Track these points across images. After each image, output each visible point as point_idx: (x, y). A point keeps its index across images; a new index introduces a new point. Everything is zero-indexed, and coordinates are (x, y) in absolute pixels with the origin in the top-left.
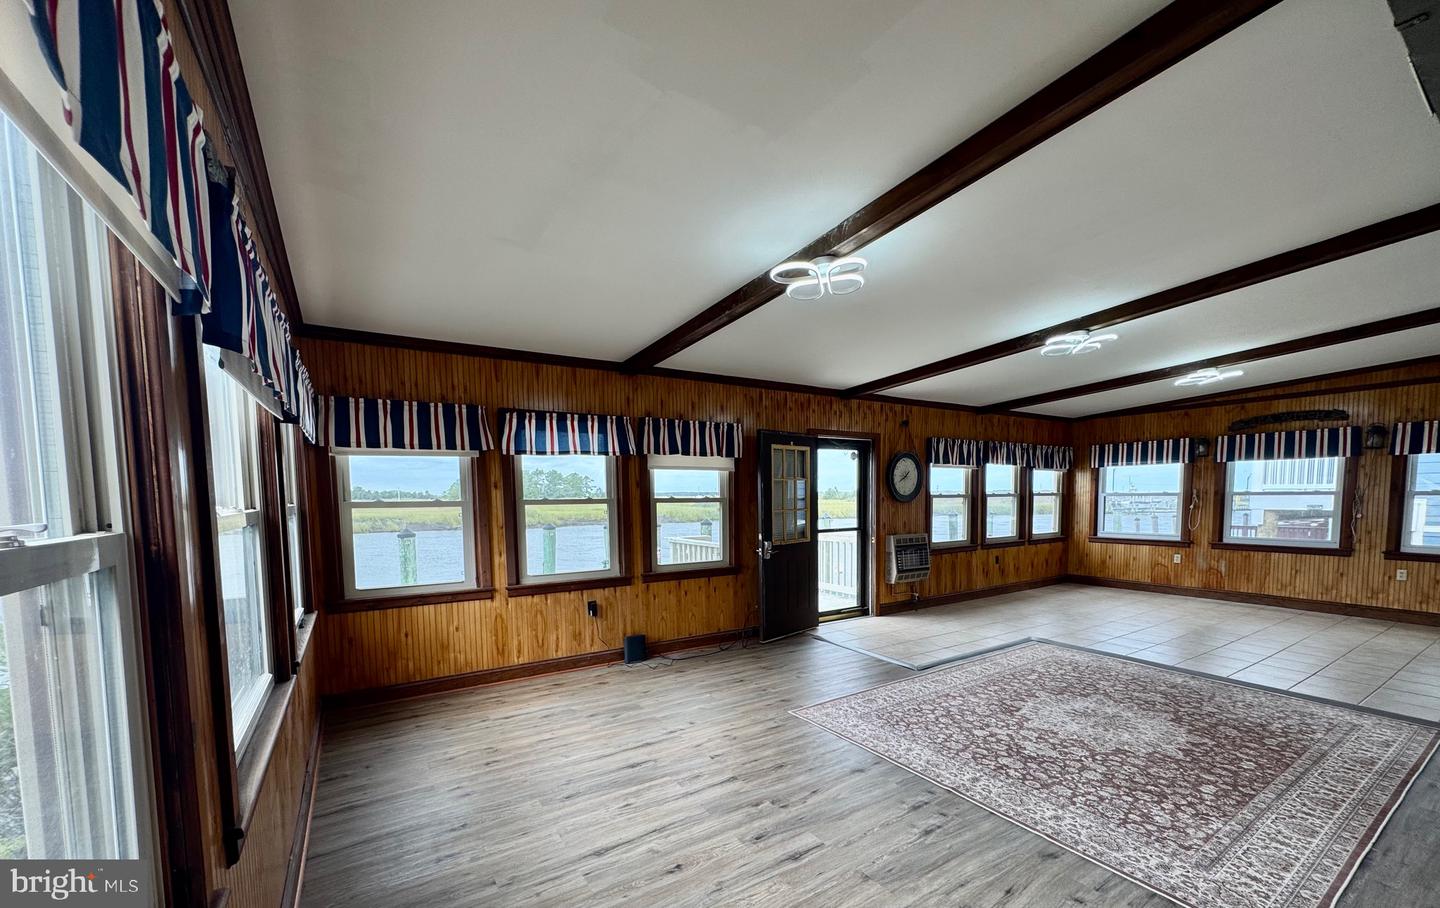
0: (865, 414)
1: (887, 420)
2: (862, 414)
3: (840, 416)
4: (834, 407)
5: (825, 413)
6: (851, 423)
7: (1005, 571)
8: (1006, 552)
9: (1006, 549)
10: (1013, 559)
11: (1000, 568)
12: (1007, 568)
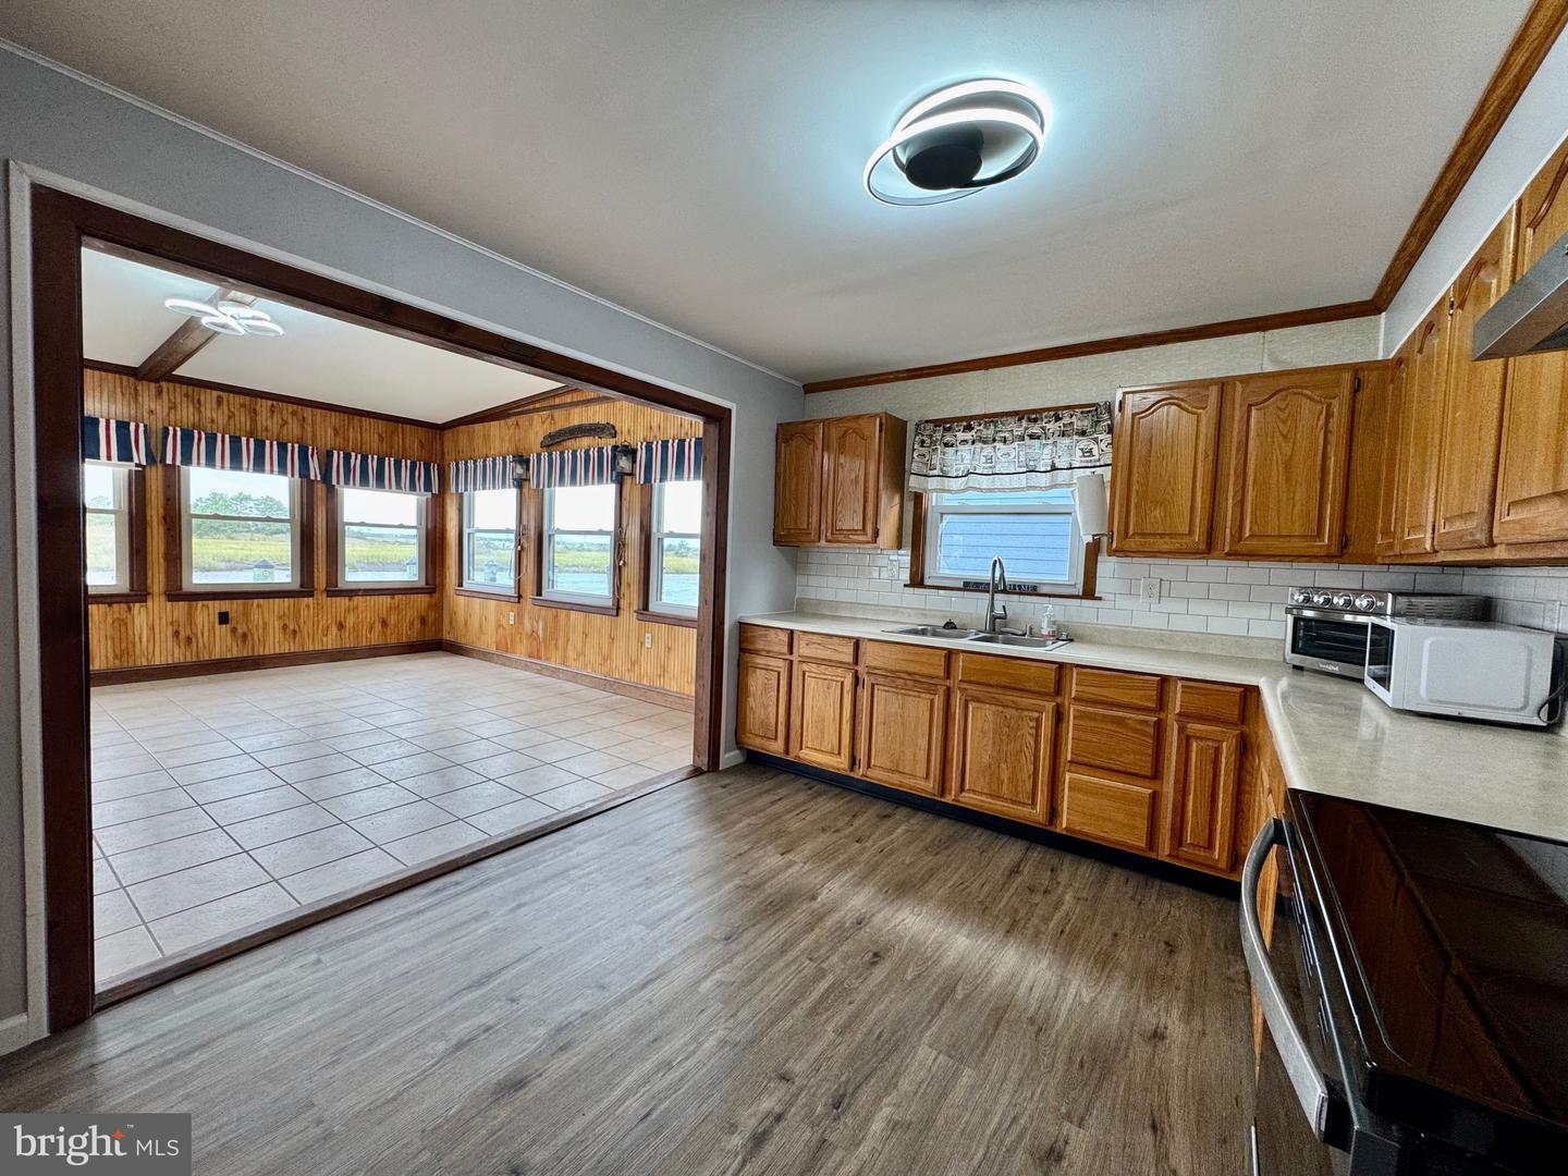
7: (252, 635)
8: (255, 605)
9: (256, 601)
10: (280, 618)
11: (234, 630)
12: (261, 631)
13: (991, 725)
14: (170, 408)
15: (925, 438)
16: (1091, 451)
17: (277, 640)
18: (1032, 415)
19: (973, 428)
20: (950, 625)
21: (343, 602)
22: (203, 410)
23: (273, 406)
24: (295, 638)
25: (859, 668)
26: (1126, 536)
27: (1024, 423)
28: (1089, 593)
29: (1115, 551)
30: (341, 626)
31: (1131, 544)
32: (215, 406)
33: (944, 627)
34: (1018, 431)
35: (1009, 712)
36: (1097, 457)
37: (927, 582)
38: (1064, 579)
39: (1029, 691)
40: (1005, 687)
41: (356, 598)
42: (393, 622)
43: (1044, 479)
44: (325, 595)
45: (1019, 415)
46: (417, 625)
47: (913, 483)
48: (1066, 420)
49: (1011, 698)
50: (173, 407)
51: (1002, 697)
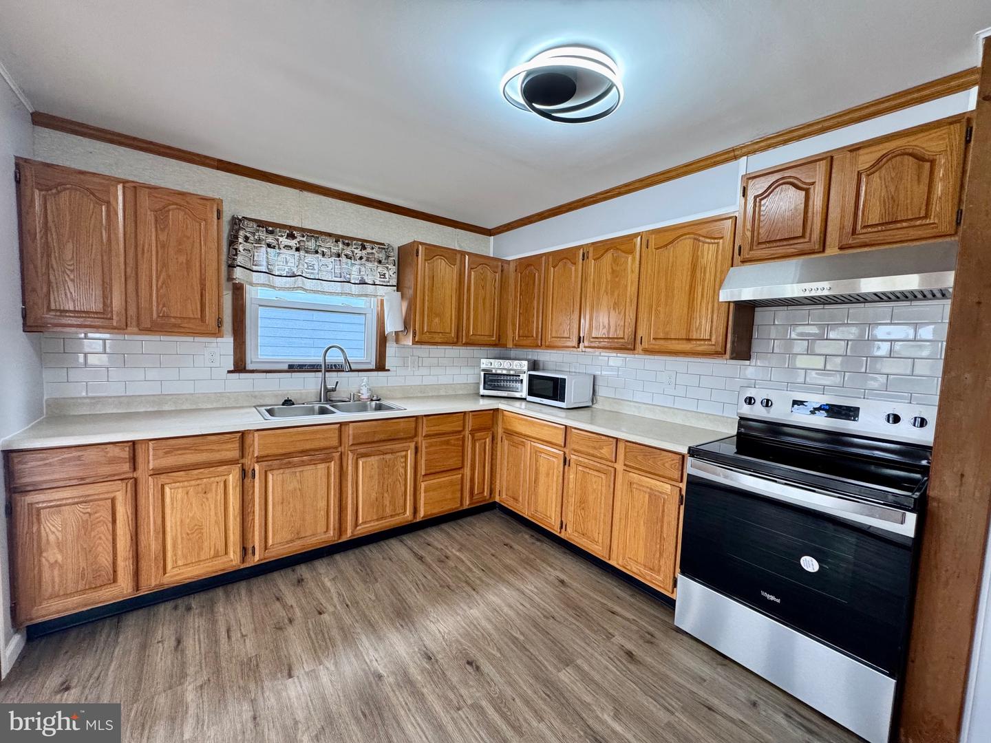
13: (377, 470)
15: (248, 235)
16: (384, 275)
18: (347, 241)
19: (296, 238)
20: (288, 402)
25: (247, 461)
26: (423, 334)
27: (340, 244)
28: (381, 367)
29: (417, 342)
31: (426, 337)
33: (283, 404)
34: (335, 249)
35: (388, 457)
36: (387, 280)
37: (249, 367)
38: (363, 359)
39: (402, 439)
40: (384, 441)
43: (355, 289)
45: (338, 238)
47: (239, 273)
48: (369, 250)
49: (388, 447)
51: (381, 448)
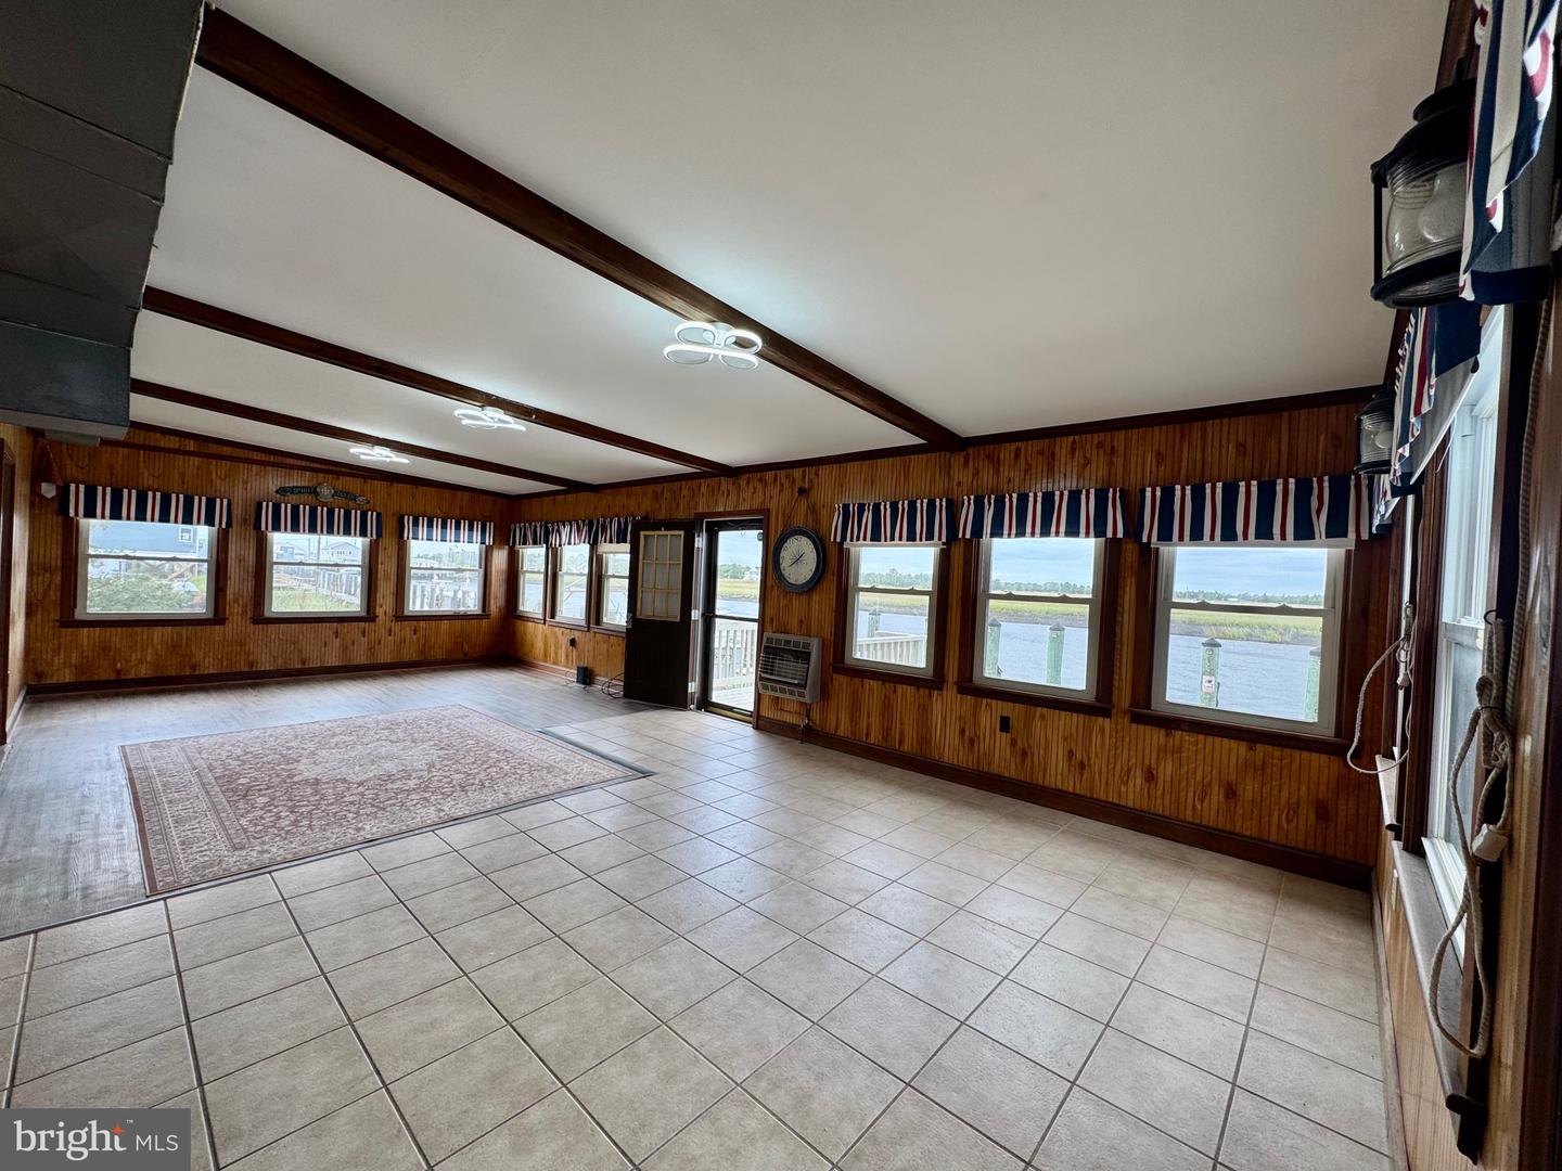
0: (755, 489)
1: (781, 490)
2: (751, 489)
3: (728, 495)
4: (724, 488)
5: (713, 495)
6: (738, 501)
7: (1033, 754)
8: (1038, 715)
9: (1039, 709)
10: (1065, 739)
11: (1013, 743)
12: (1042, 752)
14: (973, 475)
17: (1060, 771)
21: (1156, 736)
22: (1002, 469)
23: (1074, 442)
24: (1082, 774)
30: (1150, 776)
32: (1012, 462)
41: (1178, 734)
42: (1249, 795)
44: (1127, 719)
46: (1307, 816)
50: (976, 474)
